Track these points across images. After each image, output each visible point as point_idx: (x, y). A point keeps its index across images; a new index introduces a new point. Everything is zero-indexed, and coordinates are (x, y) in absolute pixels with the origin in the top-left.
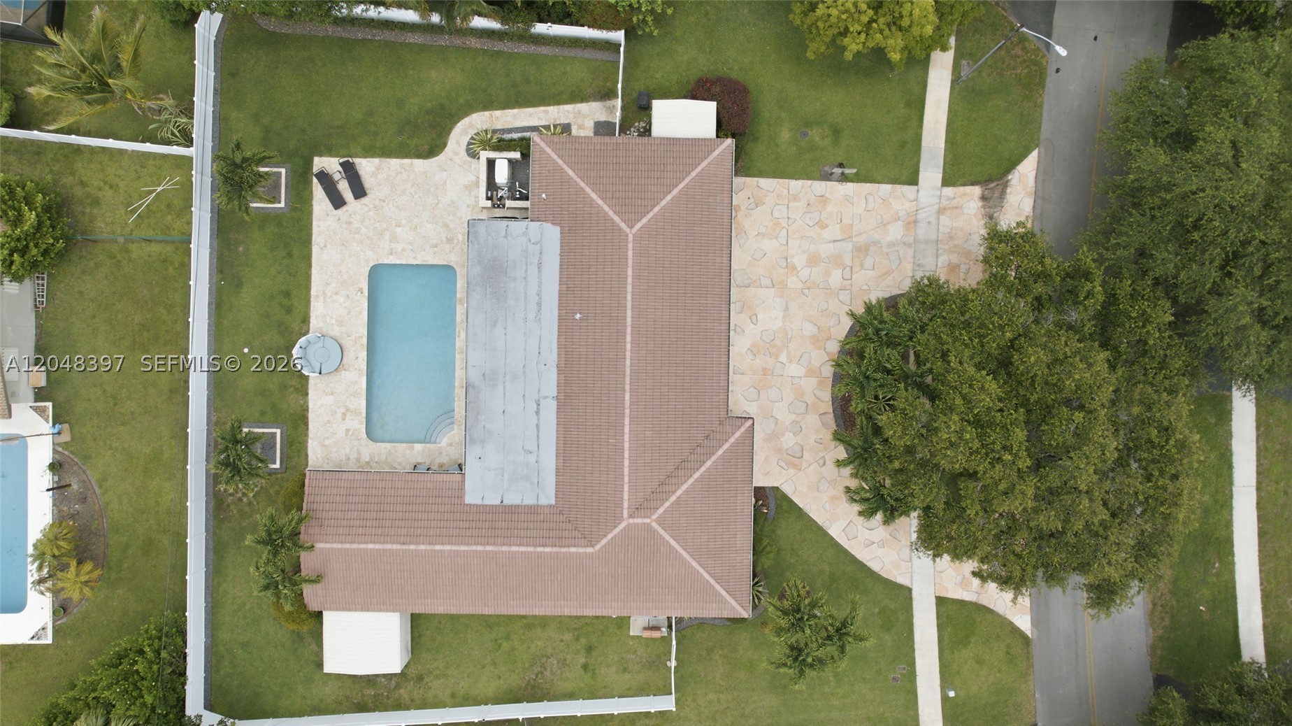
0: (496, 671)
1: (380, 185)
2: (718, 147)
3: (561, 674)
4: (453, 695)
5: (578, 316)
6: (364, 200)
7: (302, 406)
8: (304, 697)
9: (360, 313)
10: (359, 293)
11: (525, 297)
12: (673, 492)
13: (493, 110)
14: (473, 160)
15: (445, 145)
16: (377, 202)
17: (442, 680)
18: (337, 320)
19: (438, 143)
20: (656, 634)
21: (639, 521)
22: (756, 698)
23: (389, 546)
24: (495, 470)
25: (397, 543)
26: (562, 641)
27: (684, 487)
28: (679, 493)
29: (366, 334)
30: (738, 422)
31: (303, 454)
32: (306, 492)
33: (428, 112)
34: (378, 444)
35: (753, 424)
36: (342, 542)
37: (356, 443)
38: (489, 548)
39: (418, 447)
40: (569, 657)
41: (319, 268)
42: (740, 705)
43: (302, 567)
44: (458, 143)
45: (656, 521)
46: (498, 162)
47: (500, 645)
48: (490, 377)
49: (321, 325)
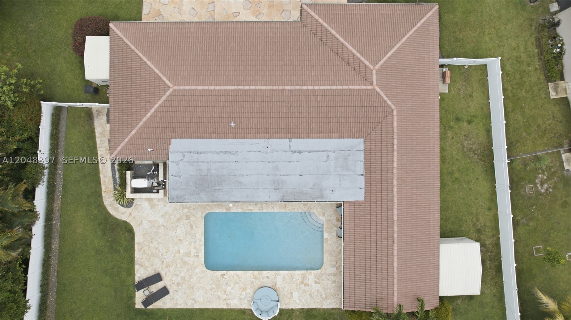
0: (473, 181)
1: (152, 264)
2: (115, 32)
3: (474, 138)
4: (489, 209)
5: (233, 125)
6: (163, 274)
7: (300, 313)
8: (493, 307)
9: (238, 276)
10: (225, 276)
11: (221, 162)
12: (354, 55)
13: (101, 191)
14: (135, 203)
15: (125, 222)
16: (164, 266)
17: (480, 217)
18: (243, 291)
19: (124, 227)
20: (448, 74)
21: (374, 77)
22: (487, 10)
23: (395, 252)
24: (340, 181)
25: (393, 246)
26: (453, 138)
27: (350, 48)
28: (354, 51)
29: (252, 271)
30: (304, 14)
31: (332, 311)
32: (358, 309)
33: (104, 234)
34: (324, 262)
35: (305, 4)
36: (393, 284)
37: (324, 277)
38: (395, 183)
39: (326, 235)
40: (463, 133)
41: (208, 304)
42: (492, 20)
43: (410, 311)
44: (123, 213)
45: (374, 66)
46: (133, 186)
47: (456, 179)
48: (277, 185)
49: (246, 301)
